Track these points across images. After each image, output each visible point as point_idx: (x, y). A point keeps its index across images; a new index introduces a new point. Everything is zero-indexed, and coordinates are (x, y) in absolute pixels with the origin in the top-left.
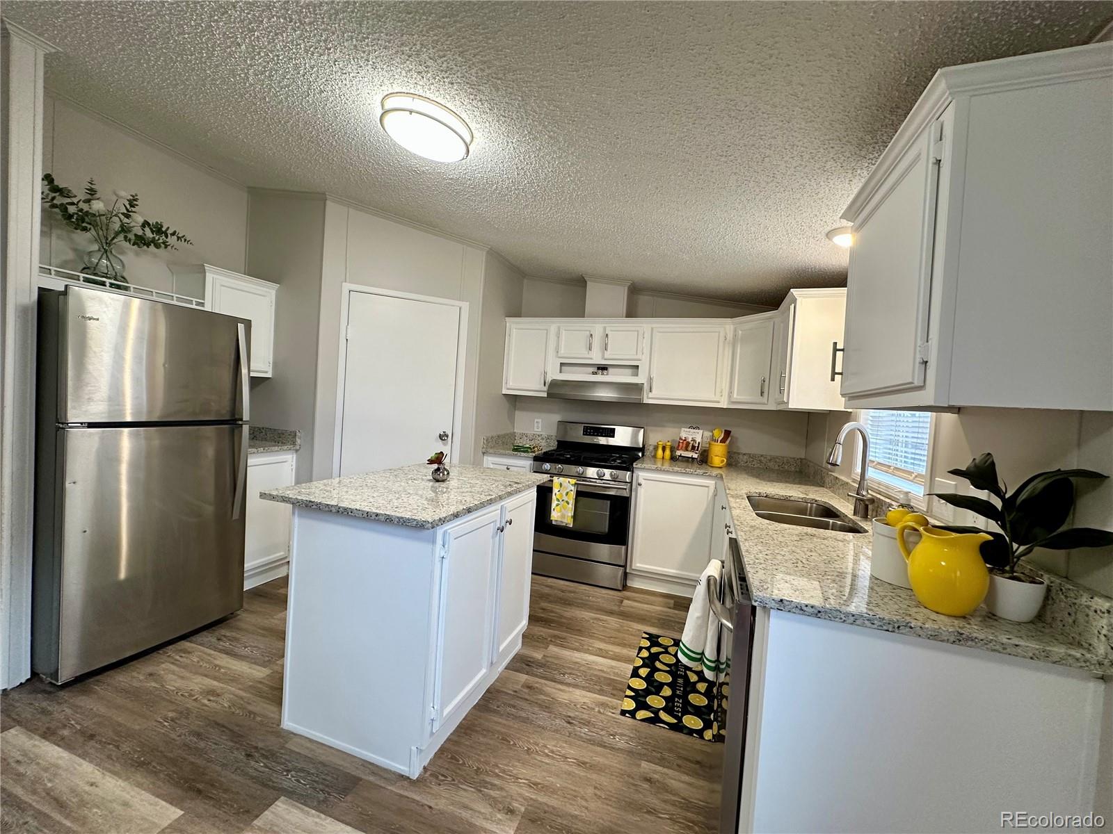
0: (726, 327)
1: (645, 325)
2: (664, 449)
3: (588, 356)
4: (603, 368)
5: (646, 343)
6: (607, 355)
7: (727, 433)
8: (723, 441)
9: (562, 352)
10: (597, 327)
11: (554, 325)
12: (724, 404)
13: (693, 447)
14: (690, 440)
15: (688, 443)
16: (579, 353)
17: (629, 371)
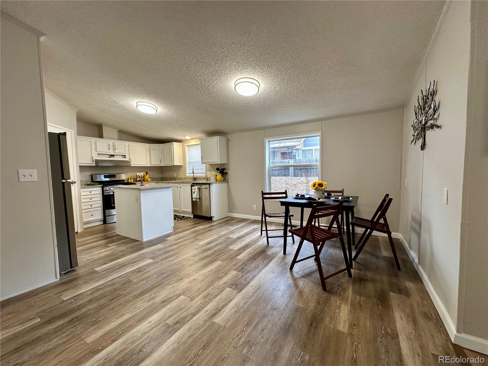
0: (148, 145)
1: (127, 143)
2: (131, 179)
3: (108, 152)
4: (113, 156)
5: (127, 149)
6: (116, 151)
7: (147, 173)
8: (146, 175)
9: (98, 149)
10: (111, 142)
11: (94, 140)
12: (149, 165)
13: (142, 177)
14: (140, 175)
15: (140, 177)
16: (105, 150)
17: (121, 157)
